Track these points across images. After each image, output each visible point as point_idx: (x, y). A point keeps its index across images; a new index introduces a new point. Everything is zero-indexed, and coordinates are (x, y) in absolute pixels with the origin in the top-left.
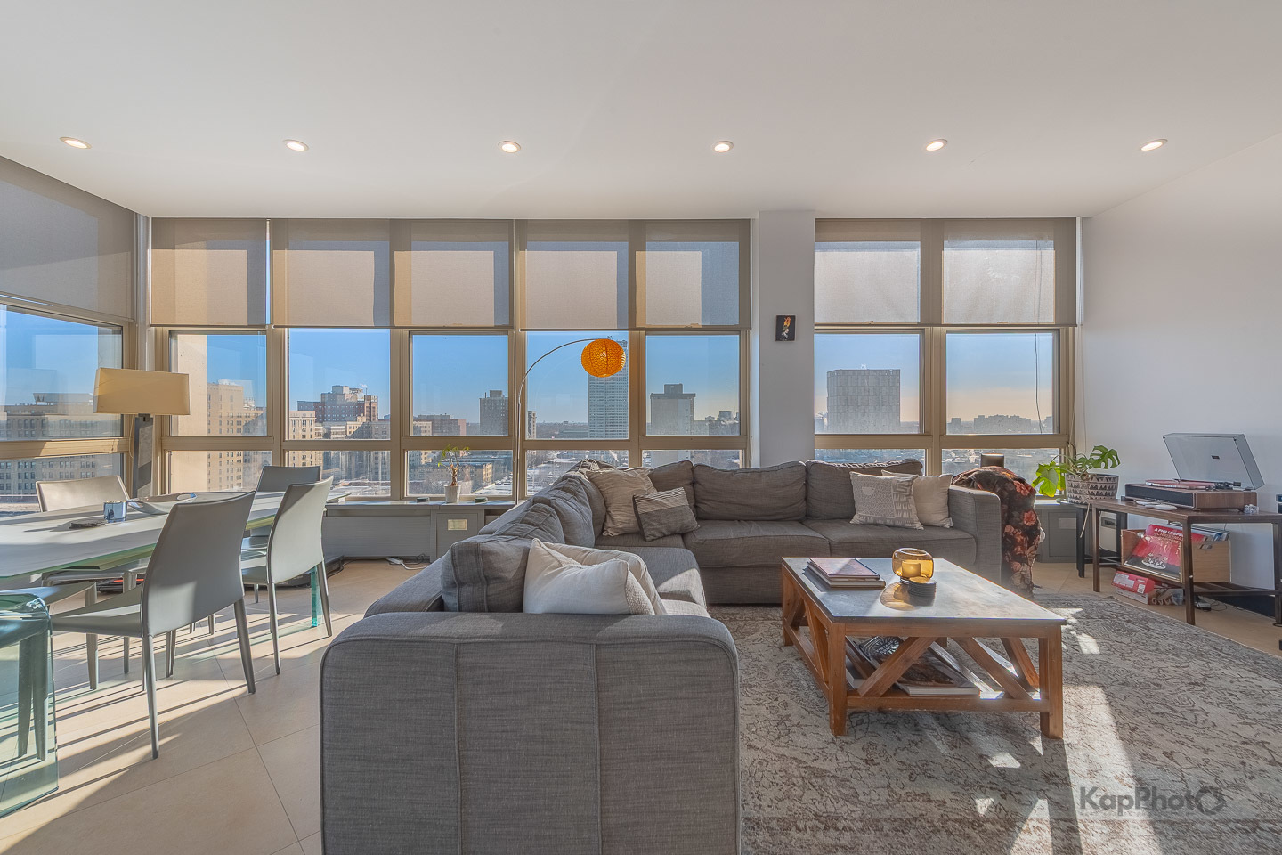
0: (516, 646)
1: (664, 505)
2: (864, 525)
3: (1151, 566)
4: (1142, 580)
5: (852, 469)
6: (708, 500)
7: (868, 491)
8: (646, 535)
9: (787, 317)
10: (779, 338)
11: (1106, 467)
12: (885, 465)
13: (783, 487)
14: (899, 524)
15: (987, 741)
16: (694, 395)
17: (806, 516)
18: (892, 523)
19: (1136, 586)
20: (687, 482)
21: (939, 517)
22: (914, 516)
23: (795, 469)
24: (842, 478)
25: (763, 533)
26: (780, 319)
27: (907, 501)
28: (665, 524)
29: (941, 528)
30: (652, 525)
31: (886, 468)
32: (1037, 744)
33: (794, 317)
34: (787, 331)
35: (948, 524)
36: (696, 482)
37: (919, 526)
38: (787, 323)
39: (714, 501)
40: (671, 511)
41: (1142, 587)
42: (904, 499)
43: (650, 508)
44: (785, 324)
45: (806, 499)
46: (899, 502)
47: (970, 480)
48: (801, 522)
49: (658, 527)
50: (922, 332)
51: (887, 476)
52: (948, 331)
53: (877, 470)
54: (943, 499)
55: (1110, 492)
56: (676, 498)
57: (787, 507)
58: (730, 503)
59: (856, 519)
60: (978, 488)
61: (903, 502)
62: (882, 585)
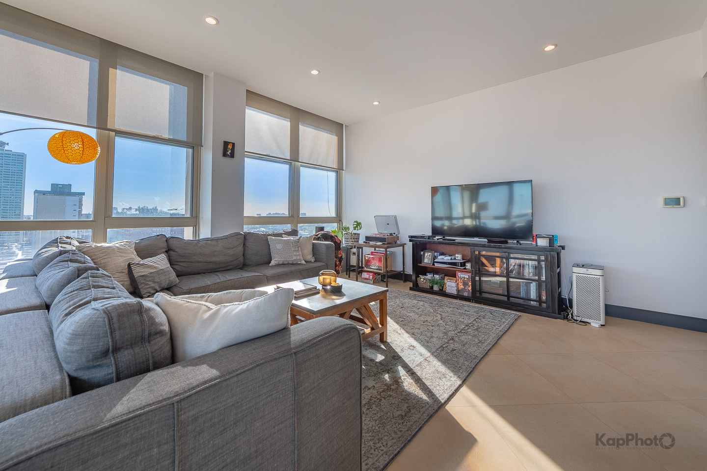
0: (235, 379)
1: (156, 268)
2: (278, 265)
3: (373, 268)
4: (371, 274)
5: (268, 235)
6: (180, 262)
7: (279, 246)
8: (142, 293)
9: (230, 143)
10: (225, 155)
11: (358, 230)
12: (283, 232)
13: (232, 248)
14: (295, 262)
15: (368, 353)
16: (84, 194)
17: (243, 265)
18: (292, 262)
19: (369, 277)
20: (164, 250)
21: (310, 257)
22: (301, 258)
23: (239, 237)
24: (264, 240)
25: (229, 278)
26: (226, 144)
27: (298, 250)
28: (158, 282)
29: (311, 262)
30: (148, 284)
31: (284, 234)
32: (383, 346)
33: (234, 143)
34: (230, 152)
35: (313, 260)
36: (171, 250)
37: (303, 262)
38: (230, 147)
39: (186, 262)
40: (161, 272)
41: (371, 277)
42: (297, 249)
43: (146, 271)
44: (229, 147)
45: (244, 255)
46: (295, 251)
47: (319, 237)
48: (240, 269)
49: (153, 285)
50: (290, 164)
51: (285, 238)
52: (301, 166)
53: (280, 235)
54: (310, 248)
55: (357, 239)
56: (160, 262)
57: (234, 261)
58: (198, 262)
59: (273, 263)
60: (323, 241)
61: (296, 251)
62: (318, 291)
